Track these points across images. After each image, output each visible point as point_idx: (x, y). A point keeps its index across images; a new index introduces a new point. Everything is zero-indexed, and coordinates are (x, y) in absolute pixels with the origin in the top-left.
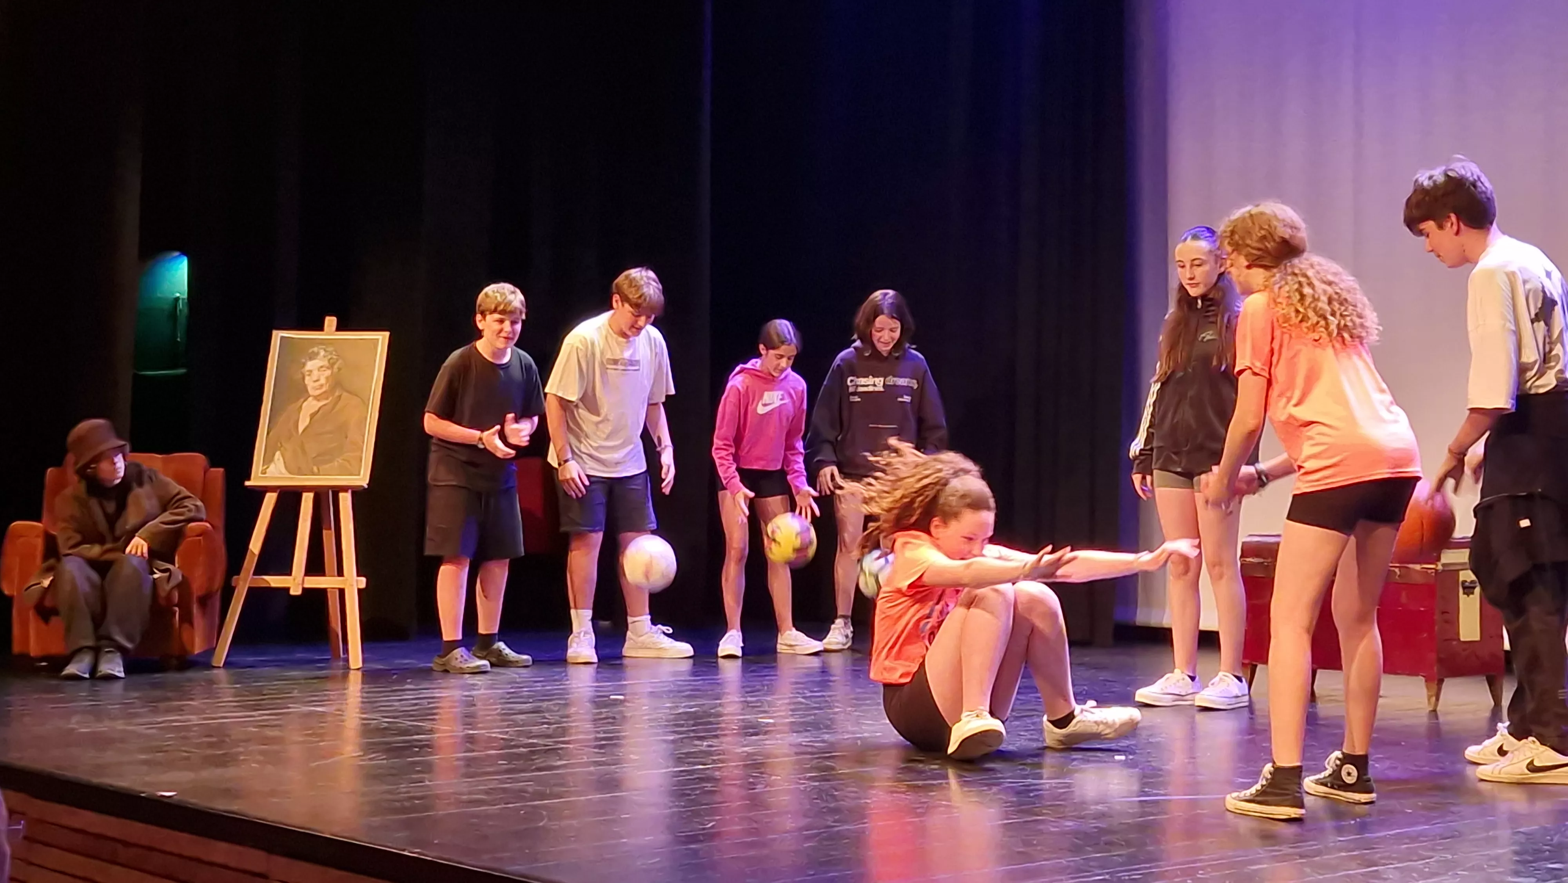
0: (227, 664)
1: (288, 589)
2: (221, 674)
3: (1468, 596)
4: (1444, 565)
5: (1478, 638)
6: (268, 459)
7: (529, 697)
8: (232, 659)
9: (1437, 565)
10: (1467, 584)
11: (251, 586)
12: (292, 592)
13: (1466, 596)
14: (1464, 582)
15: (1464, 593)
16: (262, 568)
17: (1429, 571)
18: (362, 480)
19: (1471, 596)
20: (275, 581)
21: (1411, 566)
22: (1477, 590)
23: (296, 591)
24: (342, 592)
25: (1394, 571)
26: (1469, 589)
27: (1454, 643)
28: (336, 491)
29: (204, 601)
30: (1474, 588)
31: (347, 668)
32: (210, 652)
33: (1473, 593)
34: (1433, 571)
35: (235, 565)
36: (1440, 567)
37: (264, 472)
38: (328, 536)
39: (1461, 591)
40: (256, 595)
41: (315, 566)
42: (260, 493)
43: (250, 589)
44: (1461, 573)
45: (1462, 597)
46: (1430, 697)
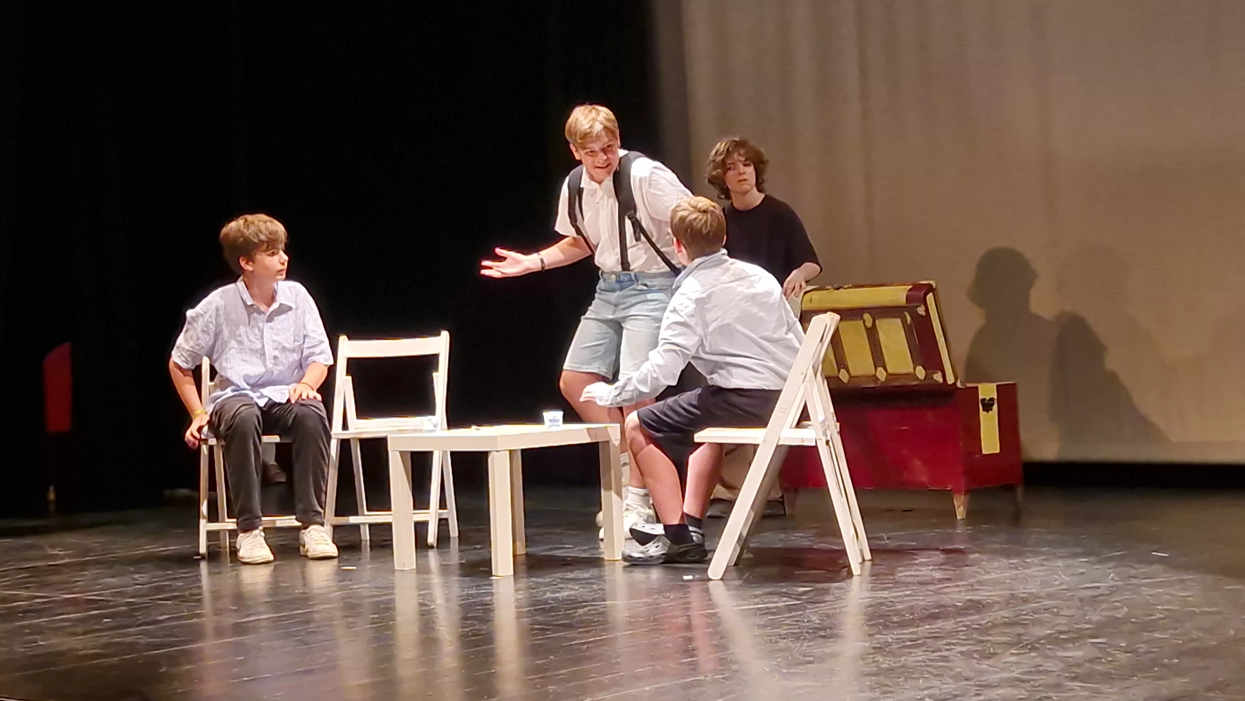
3: (988, 412)
4: (964, 384)
5: (998, 451)
9: (958, 385)
10: (986, 401)
13: (985, 413)
14: (984, 399)
15: (984, 410)
19: (990, 412)
22: (995, 407)
26: (988, 407)
27: (978, 456)
30: (993, 405)
33: (991, 410)
36: (961, 386)
39: (981, 408)
44: (980, 391)
45: (982, 413)
46: (959, 507)
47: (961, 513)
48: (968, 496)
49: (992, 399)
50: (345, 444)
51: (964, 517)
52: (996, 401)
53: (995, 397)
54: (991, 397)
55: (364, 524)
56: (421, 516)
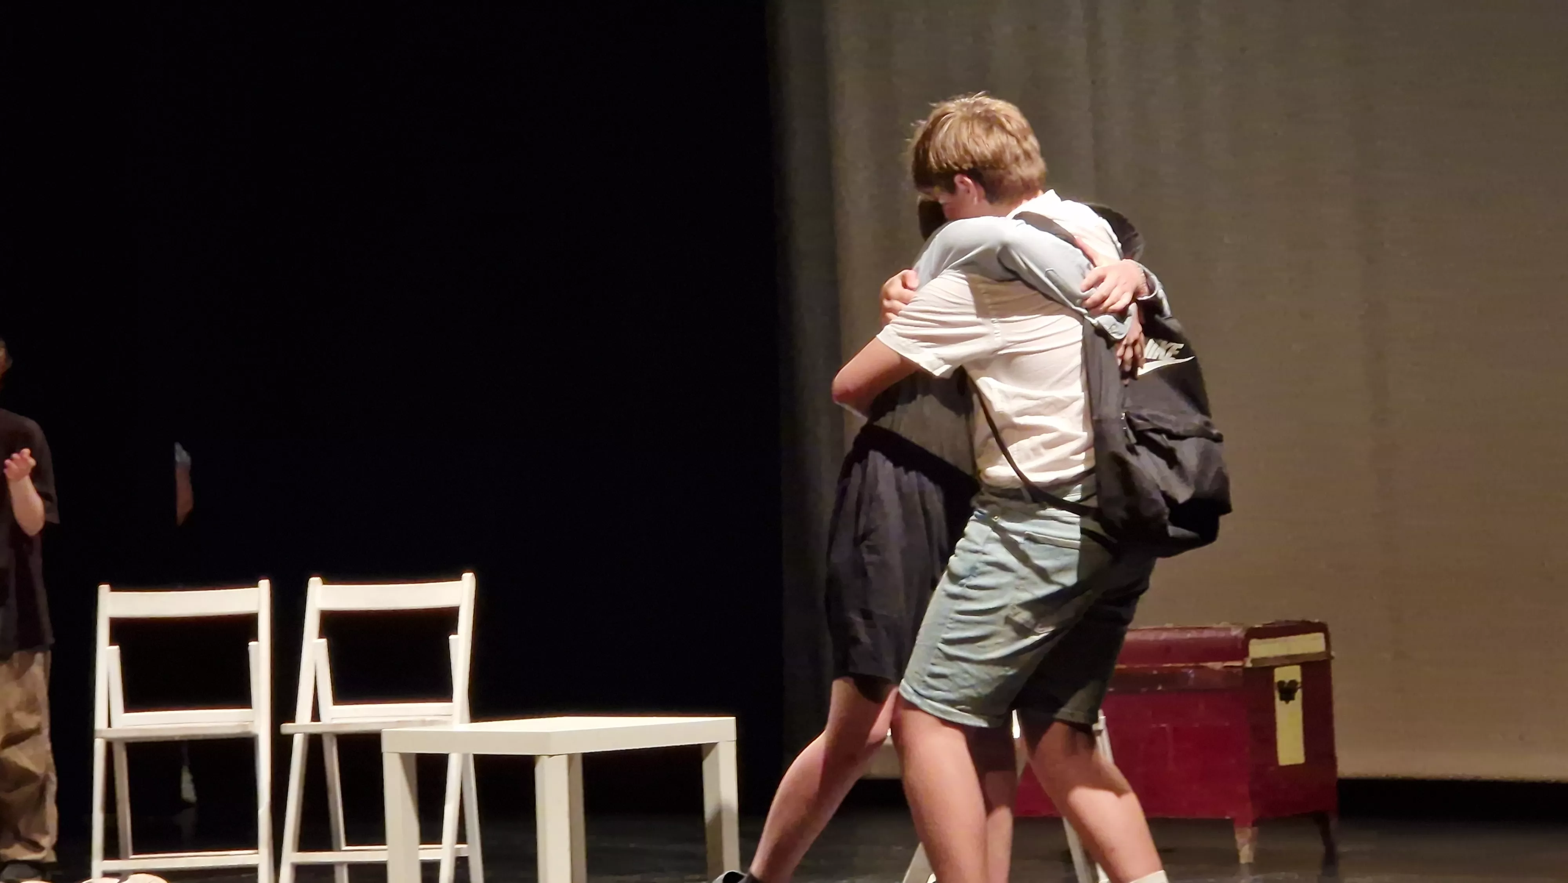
3: (1287, 702)
4: (1253, 661)
5: (1301, 760)
9: (1244, 663)
10: (1285, 686)
13: (1283, 702)
14: (1281, 683)
15: (1282, 699)
17: (1235, 671)
19: (1291, 702)
21: (1210, 665)
22: (1299, 694)
25: (1186, 673)
26: (1287, 693)
27: (1272, 768)
30: (1295, 691)
33: (1292, 698)
34: (1240, 670)
36: (1249, 665)
39: (1277, 695)
44: (1277, 671)
45: (1279, 704)
46: (1243, 845)
47: (1246, 854)
48: (1256, 828)
49: (1293, 683)
50: (315, 742)
51: (1251, 860)
52: (1299, 685)
53: (1299, 679)
54: (1292, 678)
55: (341, 864)
56: (429, 853)
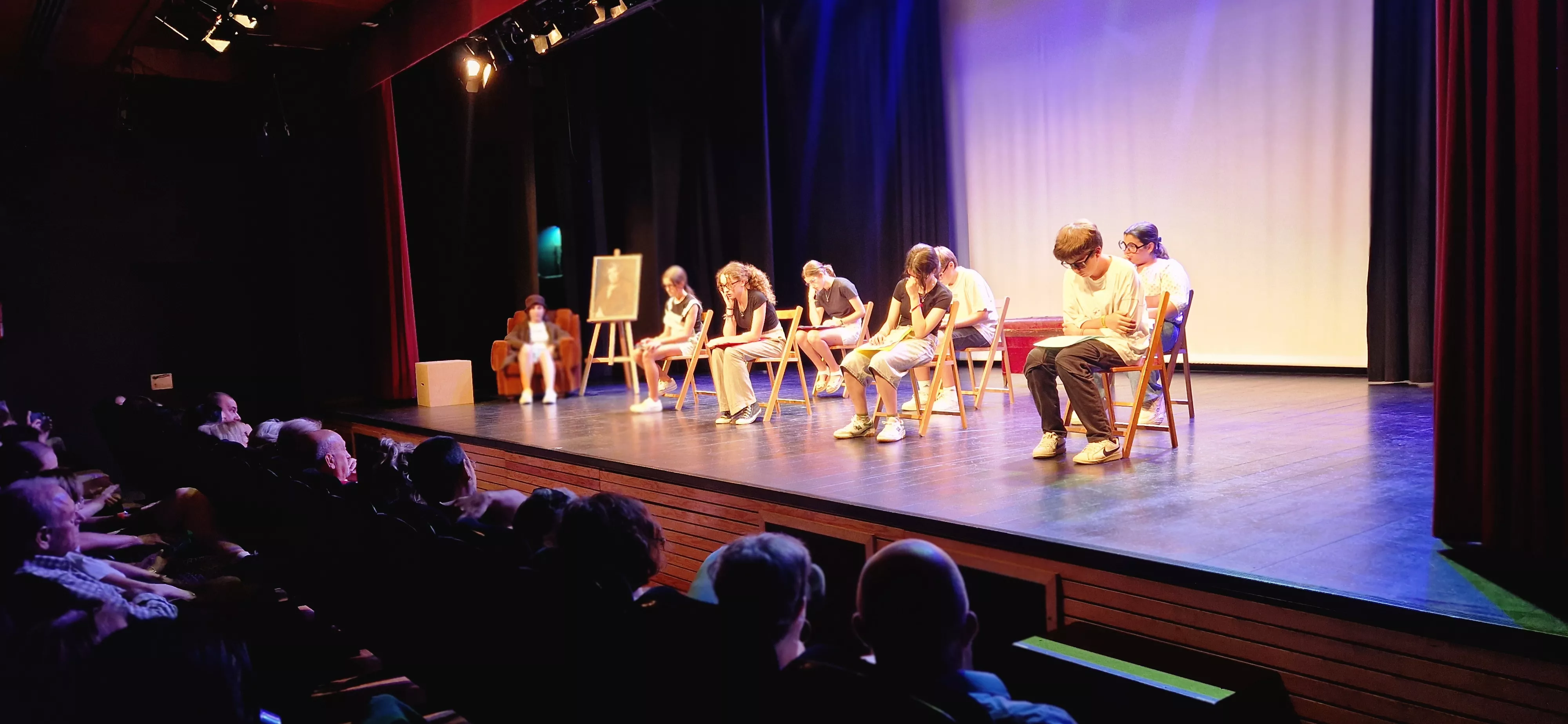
0: (586, 395)
1: (607, 363)
2: (583, 399)
6: (596, 311)
7: (707, 402)
8: (589, 392)
11: (593, 362)
12: (609, 364)
16: (596, 355)
18: (634, 316)
20: (602, 360)
23: (611, 363)
24: (629, 363)
28: (624, 322)
29: (574, 370)
31: (633, 393)
32: (578, 390)
35: (585, 354)
37: (595, 316)
38: (622, 341)
40: (595, 366)
41: (618, 352)
42: (593, 325)
43: (592, 364)
